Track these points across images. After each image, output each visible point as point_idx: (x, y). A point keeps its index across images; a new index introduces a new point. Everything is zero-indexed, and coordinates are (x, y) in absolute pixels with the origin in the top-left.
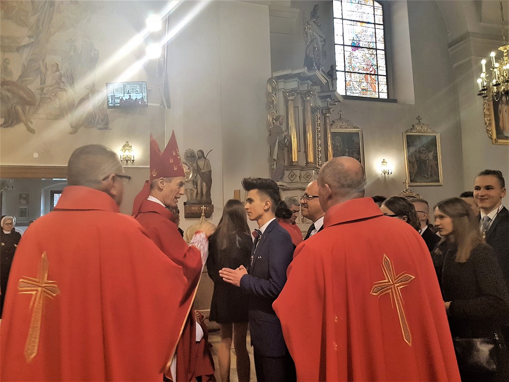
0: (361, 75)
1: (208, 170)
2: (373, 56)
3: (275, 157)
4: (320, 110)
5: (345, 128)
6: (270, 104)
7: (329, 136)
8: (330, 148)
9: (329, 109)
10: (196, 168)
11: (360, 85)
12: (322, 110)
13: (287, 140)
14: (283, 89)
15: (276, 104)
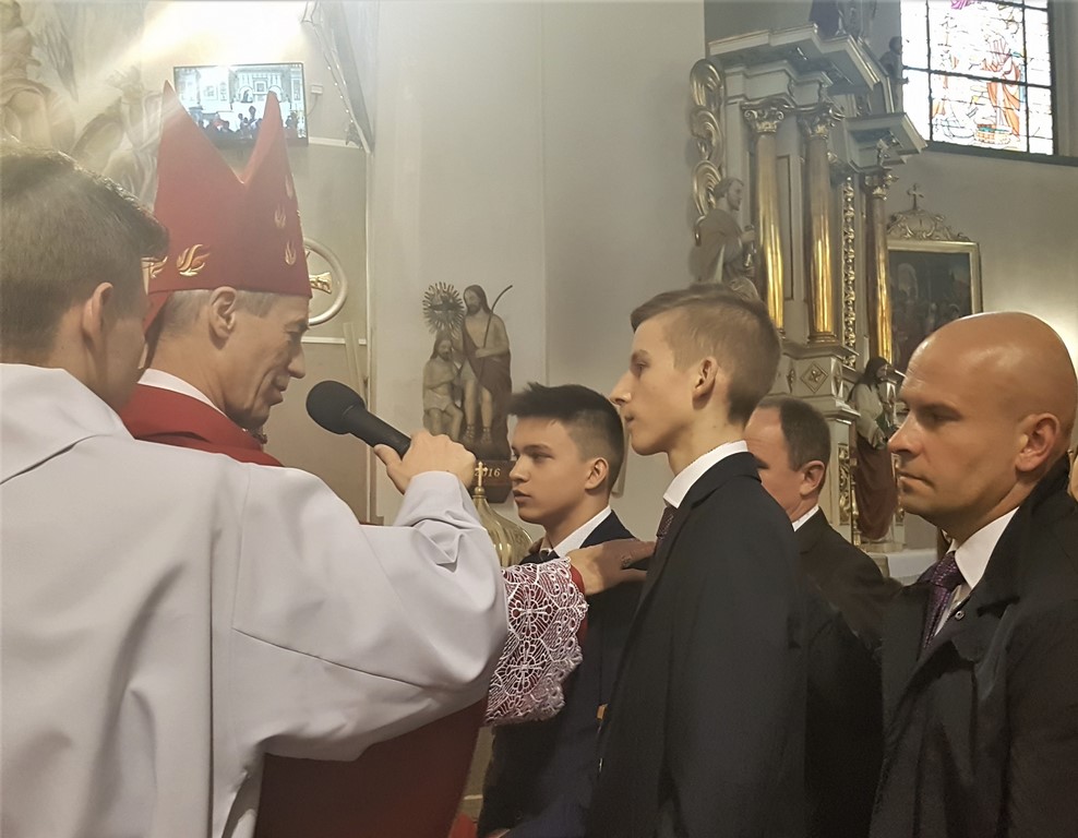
0: (977, 82)
1: (497, 351)
2: (1013, 27)
4: (856, 176)
5: (930, 238)
6: (702, 145)
7: (881, 256)
8: (883, 296)
9: (883, 173)
10: (461, 344)
11: (974, 112)
12: (862, 177)
13: (753, 257)
14: (743, 96)
15: (718, 144)
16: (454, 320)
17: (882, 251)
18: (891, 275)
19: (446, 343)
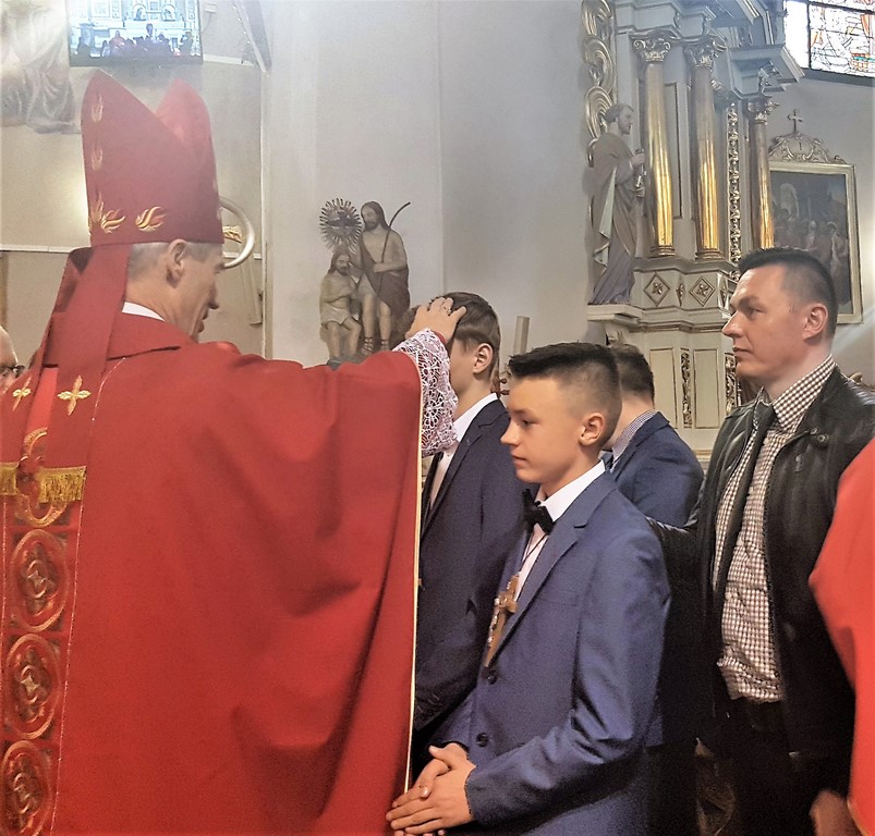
0: (851, 14)
1: (396, 266)
3: (606, 229)
4: (739, 102)
5: (809, 160)
6: (593, 72)
7: (764, 177)
8: (766, 214)
9: (764, 100)
10: (359, 258)
11: (849, 42)
12: (745, 103)
13: (643, 179)
14: (632, 26)
15: (609, 71)
16: (351, 235)
17: (764, 172)
18: (773, 193)
19: (344, 257)
